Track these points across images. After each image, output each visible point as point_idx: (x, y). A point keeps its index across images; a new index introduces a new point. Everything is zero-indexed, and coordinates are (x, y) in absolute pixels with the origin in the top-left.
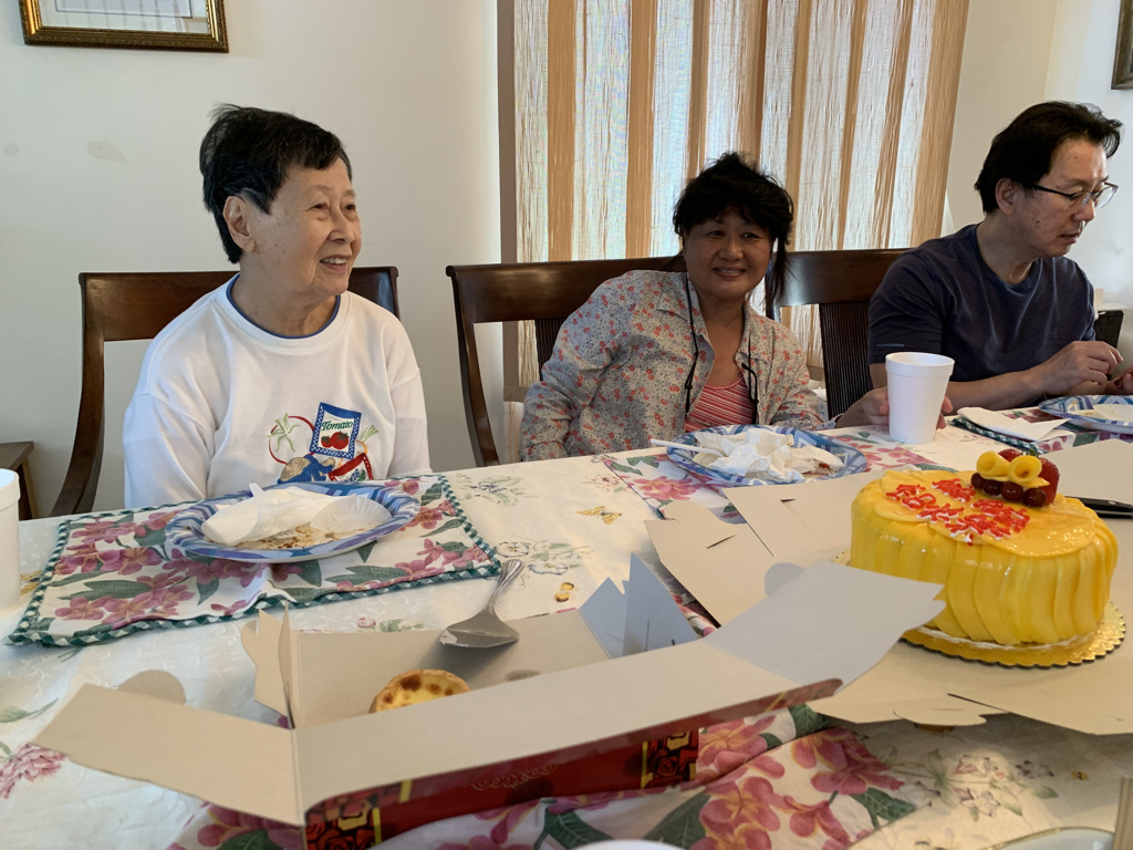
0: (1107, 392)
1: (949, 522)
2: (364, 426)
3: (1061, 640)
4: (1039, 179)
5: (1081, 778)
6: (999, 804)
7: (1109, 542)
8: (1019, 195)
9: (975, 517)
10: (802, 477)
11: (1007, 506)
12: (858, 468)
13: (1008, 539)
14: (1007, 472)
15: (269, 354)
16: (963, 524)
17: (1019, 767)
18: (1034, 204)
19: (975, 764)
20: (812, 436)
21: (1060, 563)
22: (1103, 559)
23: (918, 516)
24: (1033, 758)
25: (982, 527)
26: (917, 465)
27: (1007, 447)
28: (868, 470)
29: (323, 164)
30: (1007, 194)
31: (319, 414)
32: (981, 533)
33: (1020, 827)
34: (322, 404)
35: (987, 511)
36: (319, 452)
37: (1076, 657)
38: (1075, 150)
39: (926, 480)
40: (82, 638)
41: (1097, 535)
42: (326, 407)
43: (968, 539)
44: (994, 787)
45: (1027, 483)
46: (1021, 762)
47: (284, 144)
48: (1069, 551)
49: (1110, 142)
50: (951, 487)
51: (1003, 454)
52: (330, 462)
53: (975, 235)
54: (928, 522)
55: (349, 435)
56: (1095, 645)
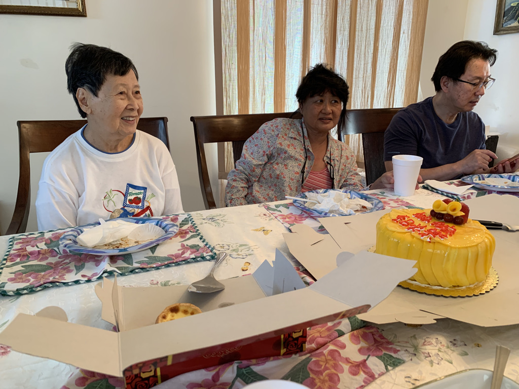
0: (491, 172)
1: (420, 232)
2: (148, 193)
3: (470, 285)
4: (460, 77)
5: (478, 346)
6: (442, 359)
7: (491, 239)
8: (451, 84)
9: (432, 229)
10: (354, 212)
11: (446, 224)
12: (379, 208)
13: (446, 239)
14: (446, 209)
15: (102, 162)
16: (427, 233)
17: (451, 342)
18: (458, 87)
19: (431, 341)
20: (359, 194)
21: (470, 250)
22: (489, 248)
23: (406, 230)
24: (457, 338)
25: (435, 234)
26: (406, 207)
27: (446, 198)
28: (384, 209)
29: (123, 73)
30: (446, 83)
31: (127, 189)
32: (434, 237)
33: (451, 369)
34: (128, 184)
35: (437, 227)
36: (127, 206)
37: (477, 292)
38: (476, 63)
39: (410, 213)
40: (20, 292)
41: (486, 237)
42: (130, 185)
43: (429, 240)
44: (440, 351)
45: (455, 214)
46: (452, 340)
47: (104, 64)
48: (474, 244)
49: (492, 59)
50: (421, 216)
51: (445, 201)
52: (133, 211)
53: (432, 102)
54: (410, 232)
55: (142, 198)
56: (485, 287)
